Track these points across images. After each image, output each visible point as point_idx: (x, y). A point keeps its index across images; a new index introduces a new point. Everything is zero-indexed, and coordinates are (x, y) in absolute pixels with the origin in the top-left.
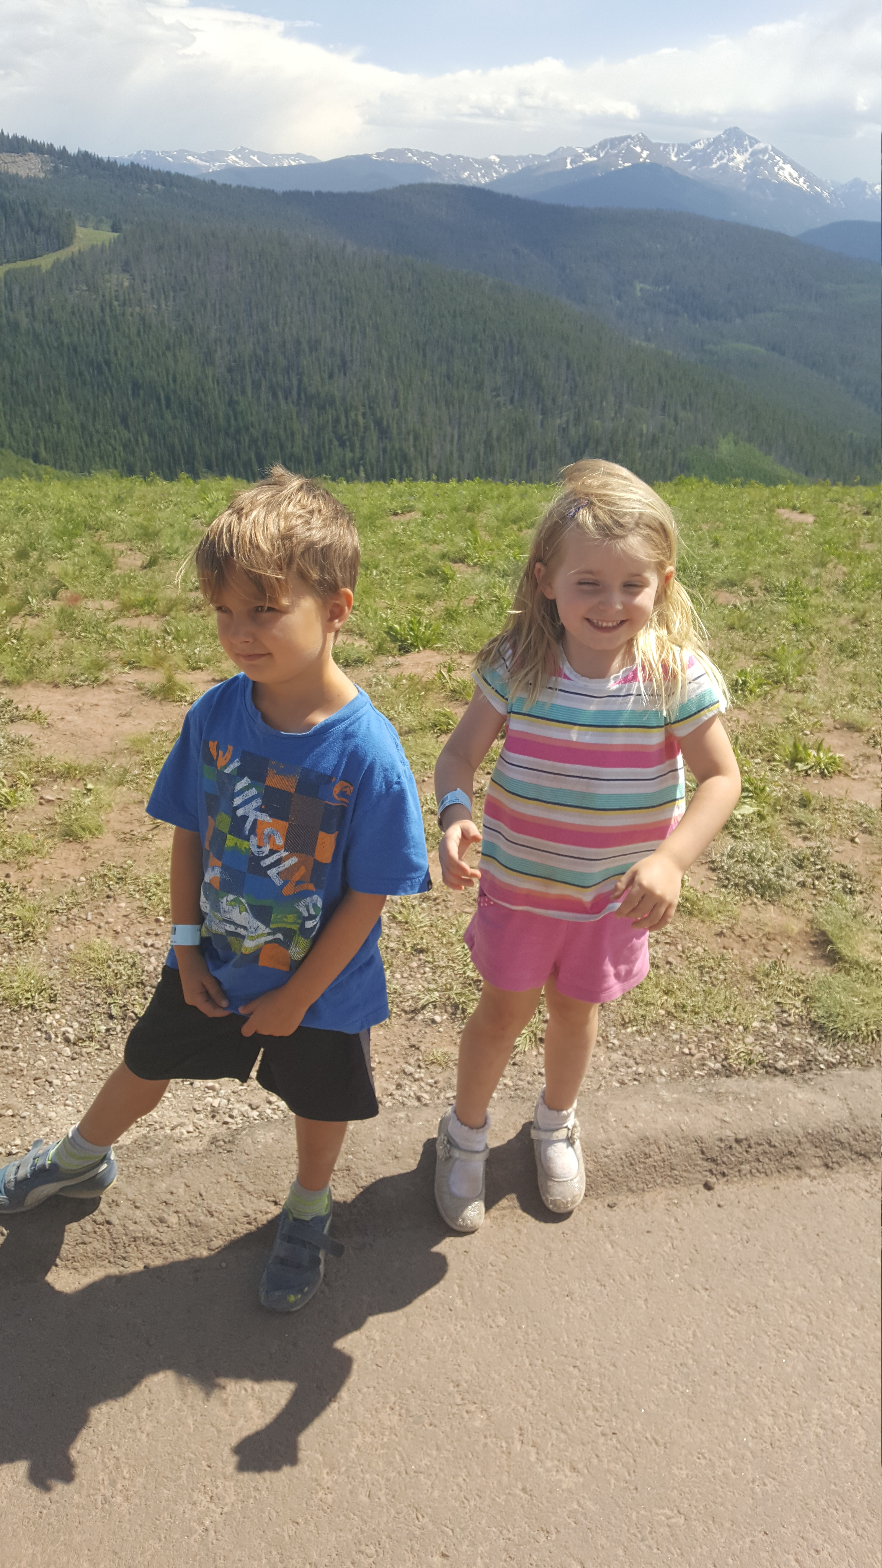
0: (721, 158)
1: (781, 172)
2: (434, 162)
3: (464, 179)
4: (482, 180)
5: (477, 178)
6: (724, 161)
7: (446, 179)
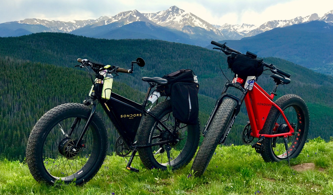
0: (170, 18)
1: (195, 23)
2: (47, 24)
3: (60, 30)
4: (69, 31)
5: (66, 29)
6: (171, 19)
7: (53, 31)
